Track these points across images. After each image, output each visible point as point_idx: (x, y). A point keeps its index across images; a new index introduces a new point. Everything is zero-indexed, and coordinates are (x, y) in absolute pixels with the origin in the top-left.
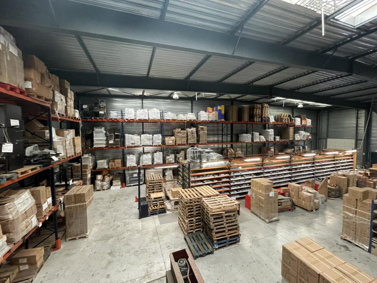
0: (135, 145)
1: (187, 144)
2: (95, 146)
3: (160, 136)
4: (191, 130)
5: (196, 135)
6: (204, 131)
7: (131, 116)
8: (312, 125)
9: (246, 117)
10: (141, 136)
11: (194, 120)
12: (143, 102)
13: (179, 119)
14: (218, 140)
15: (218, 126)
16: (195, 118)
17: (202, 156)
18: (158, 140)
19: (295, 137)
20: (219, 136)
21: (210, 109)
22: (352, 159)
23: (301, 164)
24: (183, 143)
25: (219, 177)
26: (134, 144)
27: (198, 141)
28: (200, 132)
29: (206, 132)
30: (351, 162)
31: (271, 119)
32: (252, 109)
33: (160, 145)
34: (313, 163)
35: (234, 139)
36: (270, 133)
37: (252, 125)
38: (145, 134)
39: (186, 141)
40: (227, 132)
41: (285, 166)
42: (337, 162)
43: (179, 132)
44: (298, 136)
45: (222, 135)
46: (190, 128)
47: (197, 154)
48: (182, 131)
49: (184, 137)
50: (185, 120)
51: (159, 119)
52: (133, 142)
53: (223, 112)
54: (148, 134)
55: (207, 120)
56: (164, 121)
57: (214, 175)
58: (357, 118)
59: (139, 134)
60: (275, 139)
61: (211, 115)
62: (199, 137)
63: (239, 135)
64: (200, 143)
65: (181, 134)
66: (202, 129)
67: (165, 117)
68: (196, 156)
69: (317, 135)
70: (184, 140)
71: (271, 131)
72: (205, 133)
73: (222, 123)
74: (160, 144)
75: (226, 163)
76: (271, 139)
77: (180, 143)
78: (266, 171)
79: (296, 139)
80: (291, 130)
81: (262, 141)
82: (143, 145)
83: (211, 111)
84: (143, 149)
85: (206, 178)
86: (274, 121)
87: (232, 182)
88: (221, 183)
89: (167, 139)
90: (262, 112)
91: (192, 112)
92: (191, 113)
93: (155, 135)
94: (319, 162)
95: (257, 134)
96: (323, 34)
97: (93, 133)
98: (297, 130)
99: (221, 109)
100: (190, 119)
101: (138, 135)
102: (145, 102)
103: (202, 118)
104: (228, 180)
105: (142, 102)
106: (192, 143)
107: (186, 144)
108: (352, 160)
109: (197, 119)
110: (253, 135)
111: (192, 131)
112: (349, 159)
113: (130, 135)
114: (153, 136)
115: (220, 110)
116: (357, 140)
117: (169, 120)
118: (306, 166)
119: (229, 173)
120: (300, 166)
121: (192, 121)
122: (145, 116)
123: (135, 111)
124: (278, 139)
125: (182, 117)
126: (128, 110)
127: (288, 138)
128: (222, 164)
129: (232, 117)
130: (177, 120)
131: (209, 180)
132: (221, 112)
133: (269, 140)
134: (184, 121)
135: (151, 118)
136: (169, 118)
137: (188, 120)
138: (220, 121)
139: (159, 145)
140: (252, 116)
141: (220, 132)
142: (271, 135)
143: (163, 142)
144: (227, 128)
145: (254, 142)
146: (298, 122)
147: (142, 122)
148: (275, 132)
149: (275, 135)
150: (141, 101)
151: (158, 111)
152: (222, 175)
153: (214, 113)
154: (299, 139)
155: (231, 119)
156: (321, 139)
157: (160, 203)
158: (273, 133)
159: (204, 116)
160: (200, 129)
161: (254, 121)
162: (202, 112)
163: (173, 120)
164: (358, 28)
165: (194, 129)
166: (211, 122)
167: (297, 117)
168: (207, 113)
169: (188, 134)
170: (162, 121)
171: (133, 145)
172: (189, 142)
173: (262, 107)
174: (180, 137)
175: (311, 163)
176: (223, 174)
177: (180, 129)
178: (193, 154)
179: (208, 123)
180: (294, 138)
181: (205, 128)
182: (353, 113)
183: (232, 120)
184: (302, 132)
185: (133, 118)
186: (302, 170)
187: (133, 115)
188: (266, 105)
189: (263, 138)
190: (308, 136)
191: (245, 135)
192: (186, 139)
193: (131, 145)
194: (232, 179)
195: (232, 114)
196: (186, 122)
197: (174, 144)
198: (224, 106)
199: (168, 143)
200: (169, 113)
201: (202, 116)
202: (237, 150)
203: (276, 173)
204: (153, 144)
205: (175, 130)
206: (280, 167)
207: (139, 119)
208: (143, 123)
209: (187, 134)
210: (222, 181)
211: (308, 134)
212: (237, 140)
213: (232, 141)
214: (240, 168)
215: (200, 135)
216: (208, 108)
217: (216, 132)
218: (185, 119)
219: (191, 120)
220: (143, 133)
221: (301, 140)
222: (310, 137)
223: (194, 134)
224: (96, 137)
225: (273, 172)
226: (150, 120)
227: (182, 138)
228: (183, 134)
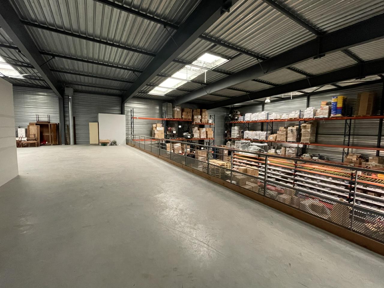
0: (249, 138)
2: (232, 137)
3: (265, 133)
5: (296, 133)
6: (307, 129)
10: (253, 133)
24: (282, 140)
28: (303, 130)
29: (310, 130)
39: (285, 138)
48: (284, 129)
51: (265, 120)
52: (248, 136)
53: (340, 105)
55: (312, 117)
62: (300, 136)
66: (305, 127)
67: (270, 118)
72: (308, 132)
77: (280, 140)
82: (253, 138)
89: (270, 136)
93: (261, 132)
97: (231, 130)
99: (336, 101)
100: (291, 118)
103: (305, 115)
106: (291, 141)
109: (300, 116)
111: (291, 129)
115: (335, 103)
117: (272, 120)
121: (293, 119)
122: (256, 118)
125: (284, 116)
126: (247, 115)
132: (336, 106)
135: (259, 119)
137: (289, 119)
147: (255, 122)
151: (265, 113)
160: (302, 127)
162: (307, 109)
163: (275, 120)
165: (295, 128)
169: (288, 132)
172: (288, 140)
174: (279, 135)
185: (249, 120)
187: (249, 118)
193: (247, 138)
196: (286, 120)
197: (274, 140)
198: (342, 96)
199: (270, 139)
200: (274, 114)
201: (307, 113)
204: (259, 138)
205: (280, 128)
207: (252, 121)
215: (301, 133)
218: (286, 118)
223: (294, 132)
224: (233, 132)
227: (281, 135)
228: (282, 131)
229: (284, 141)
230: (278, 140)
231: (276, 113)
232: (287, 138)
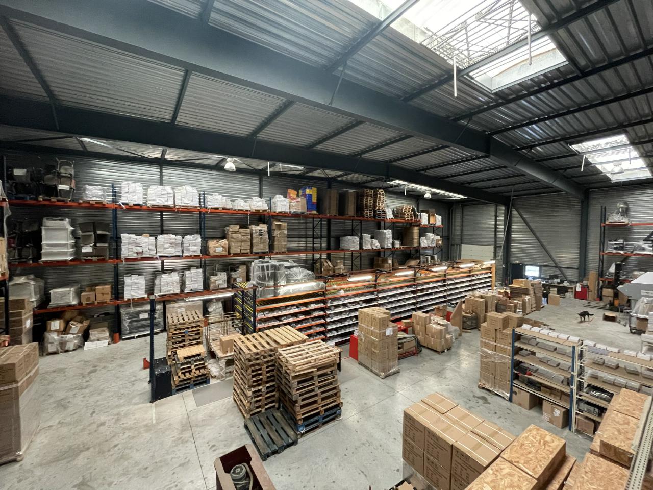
0: (144, 255)
1: (251, 253)
2: (44, 259)
3: (198, 239)
4: (258, 228)
5: (267, 237)
6: (281, 231)
7: (135, 198)
8: (442, 224)
9: (351, 210)
10: (158, 239)
11: (263, 211)
12: (163, 171)
13: (236, 208)
14: (306, 246)
15: (306, 223)
16: (266, 207)
17: (278, 275)
18: (195, 246)
19: (421, 242)
20: (308, 239)
21: (292, 193)
22: (491, 273)
23: (428, 283)
24: (242, 252)
25: (307, 309)
26: (142, 253)
27: (271, 247)
28: (276, 232)
29: (286, 232)
30: (490, 277)
31: (387, 213)
32: (359, 197)
33: (199, 256)
34: (445, 281)
35: (332, 244)
36: (387, 236)
37: (361, 223)
38: (167, 234)
39: (249, 248)
40: (321, 232)
41: (408, 287)
42: (474, 278)
43: (237, 232)
44: (425, 241)
45: (313, 237)
46: (258, 225)
47: (270, 272)
48: (242, 230)
49: (245, 241)
50: (247, 211)
51: (196, 207)
52: (140, 250)
53: (314, 199)
54: (173, 234)
55: (288, 211)
56: (207, 210)
57: (298, 306)
58: (496, 216)
59: (154, 235)
60: (393, 244)
61: (294, 203)
62: (273, 242)
63: (341, 239)
64: (275, 251)
65: (240, 235)
66: (279, 226)
67: (209, 203)
68: (268, 274)
69: (449, 239)
70: (246, 247)
71: (388, 233)
72: (284, 234)
73: (313, 218)
74: (199, 253)
75: (319, 284)
76: (388, 244)
77: (238, 251)
78: (380, 295)
79: (423, 245)
80: (416, 230)
81: (374, 248)
82: (162, 255)
83: (295, 196)
84: (163, 263)
85: (284, 313)
86: (392, 217)
87: (328, 316)
88: (310, 320)
89: (212, 244)
90: (375, 201)
91: (261, 196)
92: (258, 198)
93: (187, 237)
94: (451, 279)
95: (367, 237)
96: (455, 95)
97: (40, 231)
98: (423, 231)
99: (311, 193)
100: (256, 209)
101: (151, 236)
102: (167, 171)
103: (278, 208)
104: (322, 313)
105: (161, 172)
106: (260, 251)
107: (249, 254)
108: (491, 275)
109: (270, 208)
110: (361, 238)
111: (260, 230)
112: (486, 273)
113: (133, 236)
114: (183, 238)
115: (310, 196)
116: (496, 247)
117: (218, 209)
118: (435, 285)
119: (324, 302)
120: (428, 286)
121: (261, 212)
122: (167, 200)
123: (144, 189)
124: (398, 244)
125: (241, 204)
126: (129, 185)
127: (412, 243)
128: (313, 287)
129: (329, 208)
130: (232, 209)
131: (290, 316)
132: (311, 199)
133: (386, 247)
134: (247, 213)
135: (179, 203)
136: (217, 206)
137: (254, 211)
138: (310, 214)
139: (195, 256)
140: (360, 209)
141: (310, 233)
142: (388, 239)
143: (205, 250)
144: (321, 227)
145: (363, 249)
146: (424, 219)
147: (161, 210)
148: (393, 234)
149: (393, 239)
150: (159, 170)
151: (193, 191)
152: (312, 305)
153: (299, 199)
154: (426, 246)
155: (327, 211)
156: (454, 245)
157: (196, 366)
158: (391, 235)
159: (283, 204)
160: (274, 227)
161: (364, 217)
162: (280, 198)
163: (223, 209)
164: (496, 94)
165: (264, 227)
166: (295, 215)
167: (423, 211)
168: (287, 200)
169: (254, 235)
170: (203, 210)
171: (139, 256)
172: (255, 250)
173: (376, 195)
174: (237, 240)
175: (441, 280)
176: (314, 305)
177: (238, 227)
178: (261, 272)
179: (288, 217)
180: (420, 244)
181: (284, 224)
182: (492, 209)
183: (329, 213)
184: (430, 235)
185: (140, 202)
186: (430, 291)
187: (141, 196)
188: (381, 192)
189: (376, 244)
190: (438, 241)
191: (350, 238)
192: (249, 244)
193: (135, 256)
194: (329, 312)
195: (330, 203)
196: (249, 213)
197: (225, 253)
198: (315, 189)
199: (215, 251)
200: (217, 196)
201: (278, 203)
202: (337, 263)
203: (396, 299)
204: (183, 252)
205: (228, 228)
206: (401, 288)
207: (153, 205)
208: (162, 212)
209: (251, 235)
210: (312, 316)
211: (438, 238)
212: (338, 247)
213: (329, 248)
214: (342, 293)
215: (274, 237)
216: (290, 191)
217: (303, 233)
218: (248, 208)
219: (259, 211)
220: (163, 232)
221: (429, 246)
222: (440, 243)
223: (265, 235)
224: (47, 239)
225: (391, 296)
226: (177, 207)
227: (241, 242)
228: (243, 234)
229: (247, 253)
230: (236, 252)
231: (223, 196)
232: (251, 246)
